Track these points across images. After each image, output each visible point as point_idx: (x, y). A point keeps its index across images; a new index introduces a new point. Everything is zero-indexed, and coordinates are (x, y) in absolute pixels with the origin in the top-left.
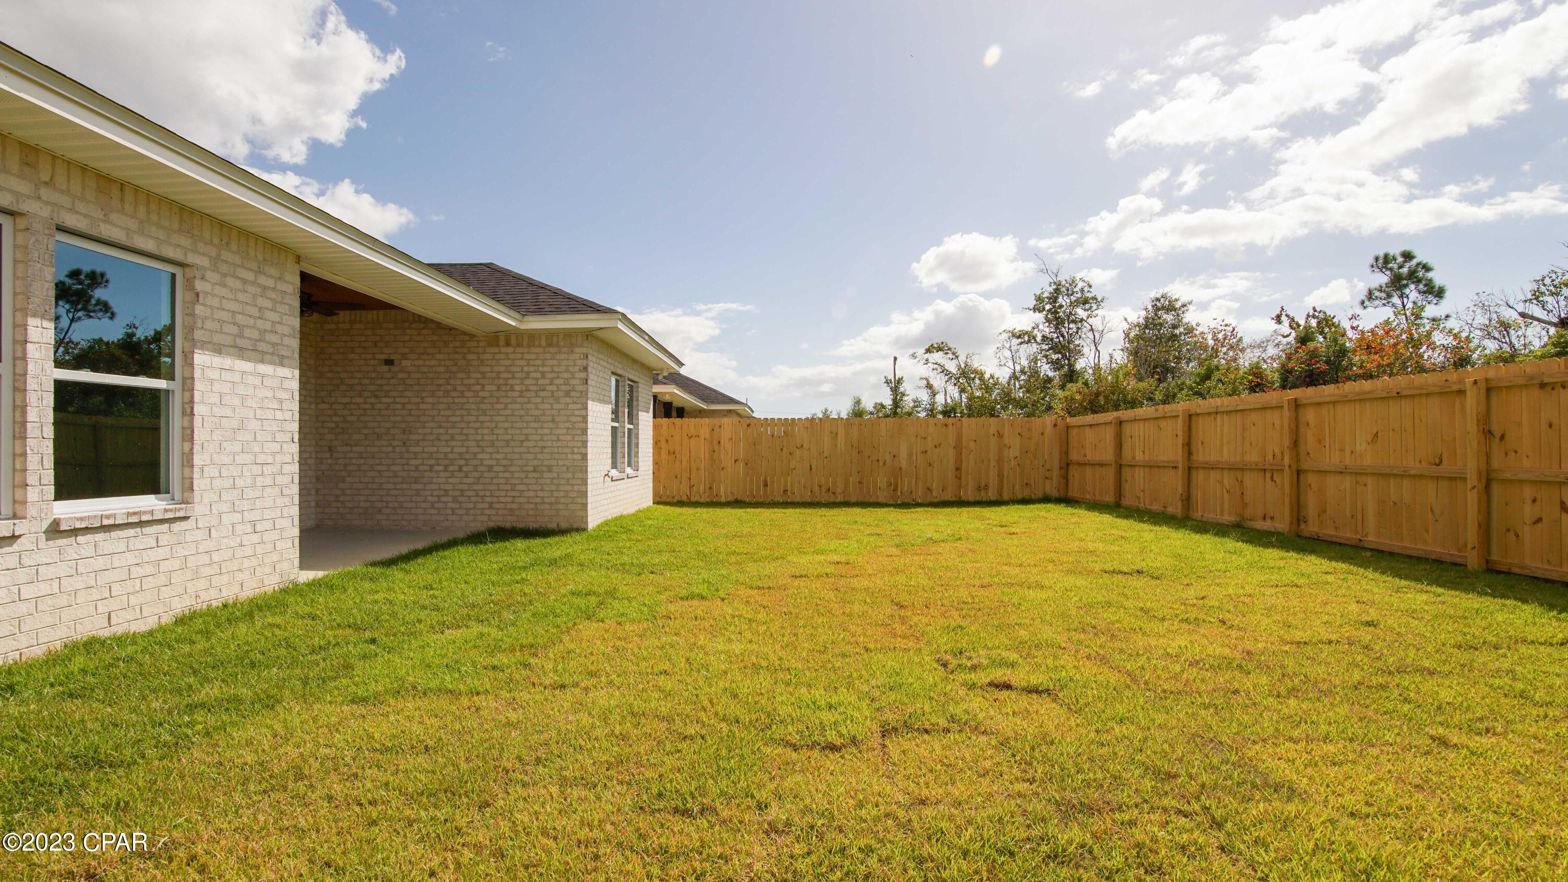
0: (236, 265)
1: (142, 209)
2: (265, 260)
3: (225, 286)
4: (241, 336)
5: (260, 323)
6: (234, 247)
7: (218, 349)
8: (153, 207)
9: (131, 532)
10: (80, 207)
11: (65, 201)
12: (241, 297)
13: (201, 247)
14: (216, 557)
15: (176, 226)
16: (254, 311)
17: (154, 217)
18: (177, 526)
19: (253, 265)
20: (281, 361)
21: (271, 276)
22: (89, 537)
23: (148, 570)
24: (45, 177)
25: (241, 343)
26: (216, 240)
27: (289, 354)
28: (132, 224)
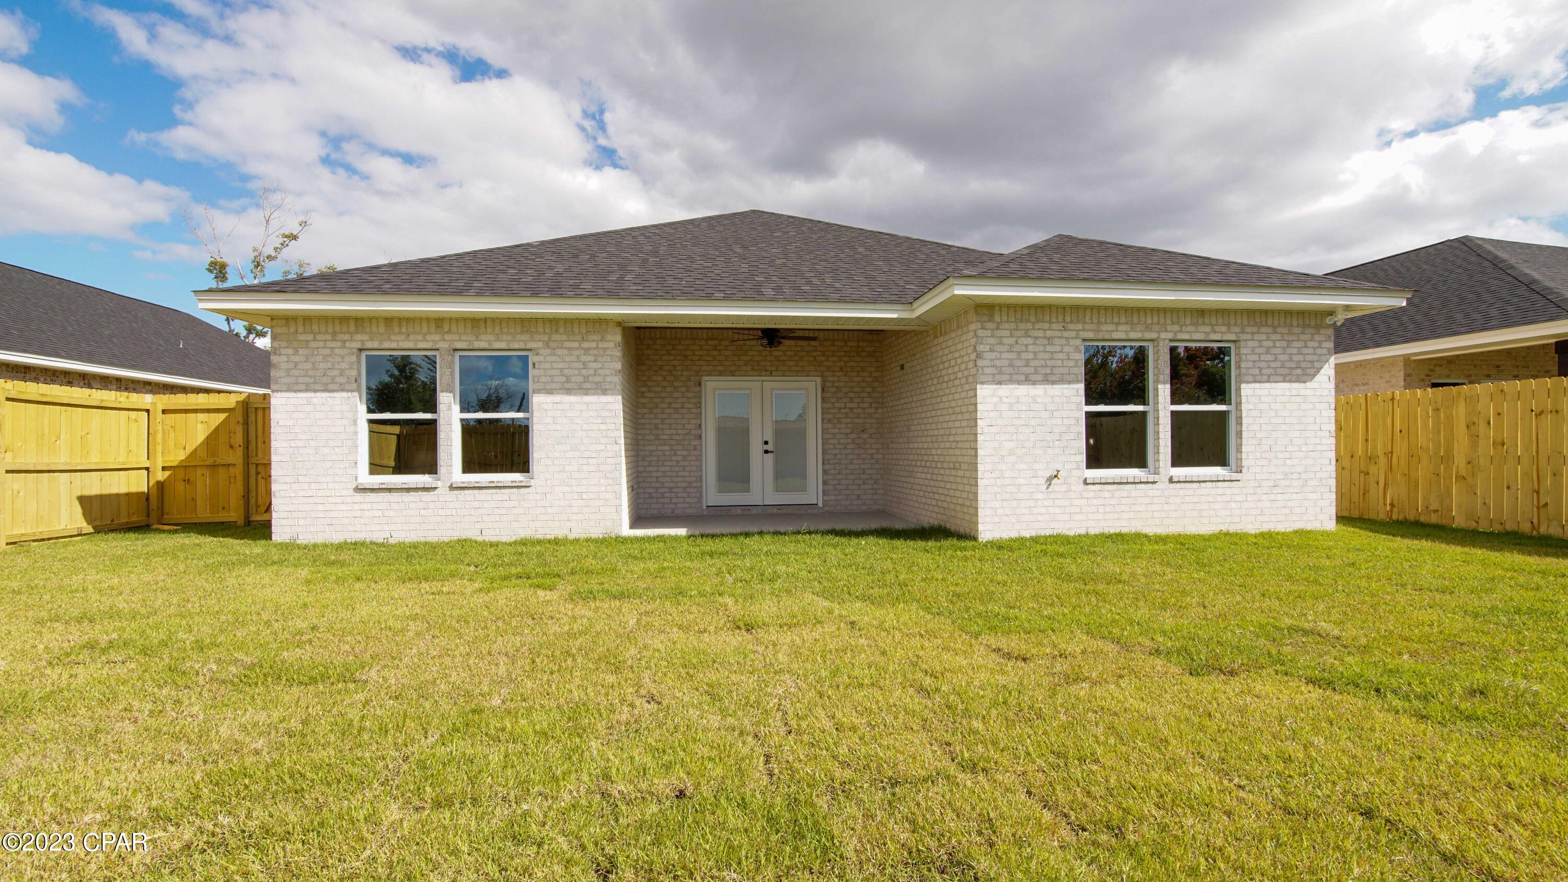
0: (562, 341)
1: (497, 329)
2: (588, 332)
3: (555, 355)
4: (568, 382)
5: (584, 372)
6: (562, 330)
7: (550, 392)
8: (504, 325)
9: (494, 491)
10: (464, 338)
11: (456, 337)
12: (567, 358)
13: (537, 337)
14: (550, 510)
15: (519, 330)
16: (580, 365)
17: (505, 330)
18: (522, 490)
19: (579, 338)
20: (604, 392)
21: (593, 341)
22: (470, 492)
23: (504, 511)
24: (446, 329)
25: (567, 386)
26: (547, 331)
27: (612, 386)
28: (491, 338)
